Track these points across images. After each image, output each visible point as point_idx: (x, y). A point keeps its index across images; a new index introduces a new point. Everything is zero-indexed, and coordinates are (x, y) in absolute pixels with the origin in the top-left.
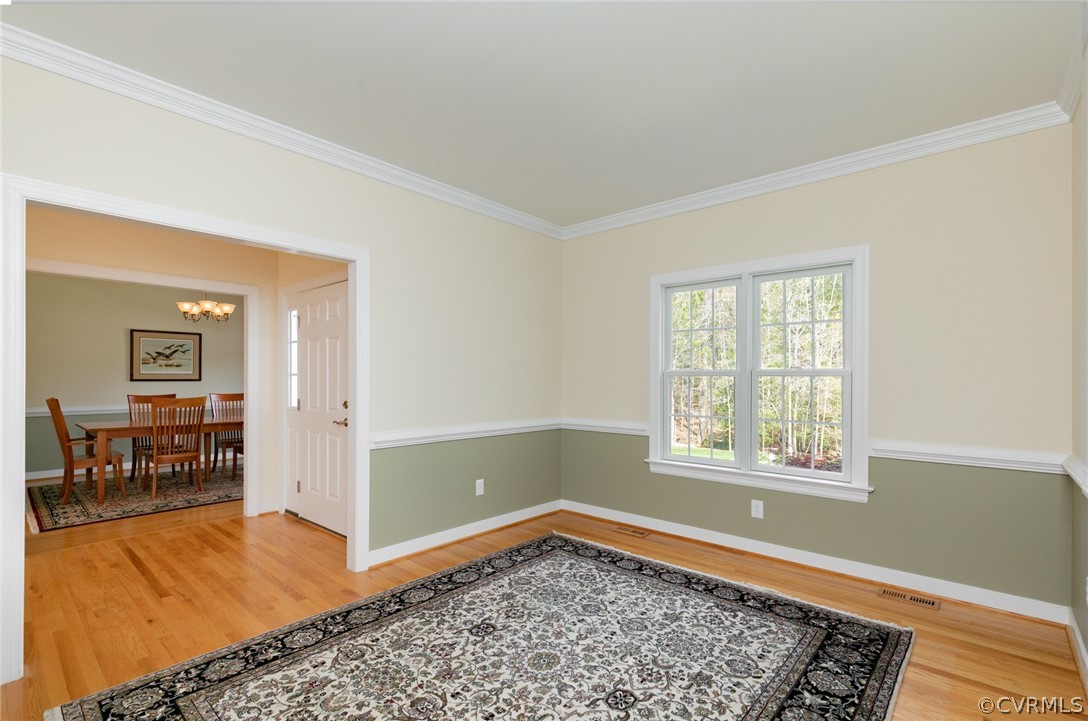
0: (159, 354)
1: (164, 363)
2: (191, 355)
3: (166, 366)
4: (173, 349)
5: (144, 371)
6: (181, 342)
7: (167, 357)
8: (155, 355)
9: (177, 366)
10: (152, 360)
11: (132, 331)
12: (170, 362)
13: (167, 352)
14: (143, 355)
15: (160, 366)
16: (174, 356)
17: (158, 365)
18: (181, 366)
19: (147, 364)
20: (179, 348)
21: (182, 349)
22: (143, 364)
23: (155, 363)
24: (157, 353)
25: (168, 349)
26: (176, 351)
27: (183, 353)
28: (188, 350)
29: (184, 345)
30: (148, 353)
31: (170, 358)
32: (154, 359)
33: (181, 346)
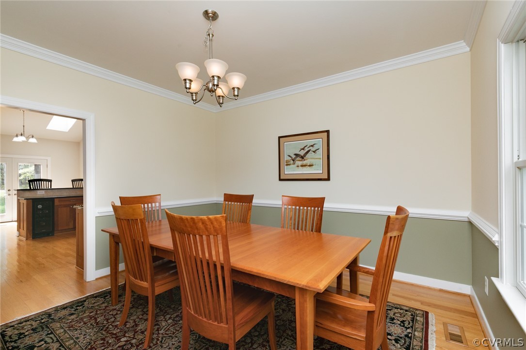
0: (297, 155)
1: (300, 163)
2: (321, 154)
3: (302, 166)
4: (307, 149)
5: (289, 171)
6: (311, 142)
7: (302, 157)
8: (294, 157)
9: (310, 166)
10: (292, 162)
11: (279, 137)
12: (305, 162)
13: (302, 153)
14: (287, 158)
15: (298, 166)
16: (308, 156)
17: (296, 165)
18: (312, 165)
19: (289, 165)
20: (311, 148)
21: (313, 149)
22: (287, 165)
23: (294, 164)
24: (295, 154)
25: (302, 150)
26: (308, 151)
27: (314, 152)
28: (318, 149)
29: (314, 144)
30: (289, 156)
31: (305, 158)
32: (293, 160)
33: (312, 146)
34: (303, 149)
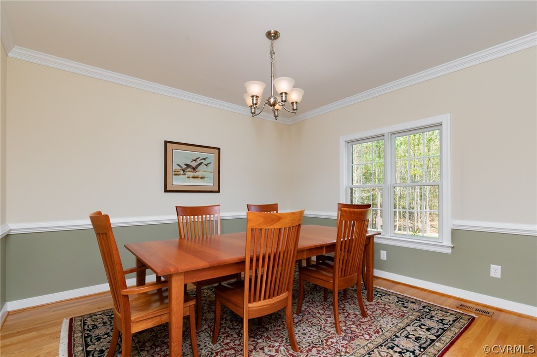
0: (188, 165)
1: (191, 174)
2: (212, 167)
3: (193, 177)
4: (199, 161)
5: (178, 181)
6: (204, 155)
7: (194, 169)
8: (184, 167)
9: (201, 178)
10: (182, 172)
11: (166, 142)
12: (196, 174)
13: (194, 164)
14: (175, 167)
15: (189, 177)
16: (200, 168)
17: (186, 176)
18: (204, 178)
19: (179, 175)
20: (203, 161)
21: (205, 162)
22: (175, 175)
23: (184, 174)
24: (186, 165)
25: (194, 162)
26: (200, 164)
27: (206, 165)
28: (210, 163)
29: (206, 158)
30: (179, 165)
31: (196, 170)
32: (184, 171)
33: (204, 159)
34: (195, 160)
